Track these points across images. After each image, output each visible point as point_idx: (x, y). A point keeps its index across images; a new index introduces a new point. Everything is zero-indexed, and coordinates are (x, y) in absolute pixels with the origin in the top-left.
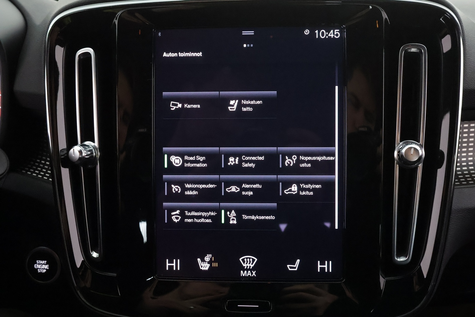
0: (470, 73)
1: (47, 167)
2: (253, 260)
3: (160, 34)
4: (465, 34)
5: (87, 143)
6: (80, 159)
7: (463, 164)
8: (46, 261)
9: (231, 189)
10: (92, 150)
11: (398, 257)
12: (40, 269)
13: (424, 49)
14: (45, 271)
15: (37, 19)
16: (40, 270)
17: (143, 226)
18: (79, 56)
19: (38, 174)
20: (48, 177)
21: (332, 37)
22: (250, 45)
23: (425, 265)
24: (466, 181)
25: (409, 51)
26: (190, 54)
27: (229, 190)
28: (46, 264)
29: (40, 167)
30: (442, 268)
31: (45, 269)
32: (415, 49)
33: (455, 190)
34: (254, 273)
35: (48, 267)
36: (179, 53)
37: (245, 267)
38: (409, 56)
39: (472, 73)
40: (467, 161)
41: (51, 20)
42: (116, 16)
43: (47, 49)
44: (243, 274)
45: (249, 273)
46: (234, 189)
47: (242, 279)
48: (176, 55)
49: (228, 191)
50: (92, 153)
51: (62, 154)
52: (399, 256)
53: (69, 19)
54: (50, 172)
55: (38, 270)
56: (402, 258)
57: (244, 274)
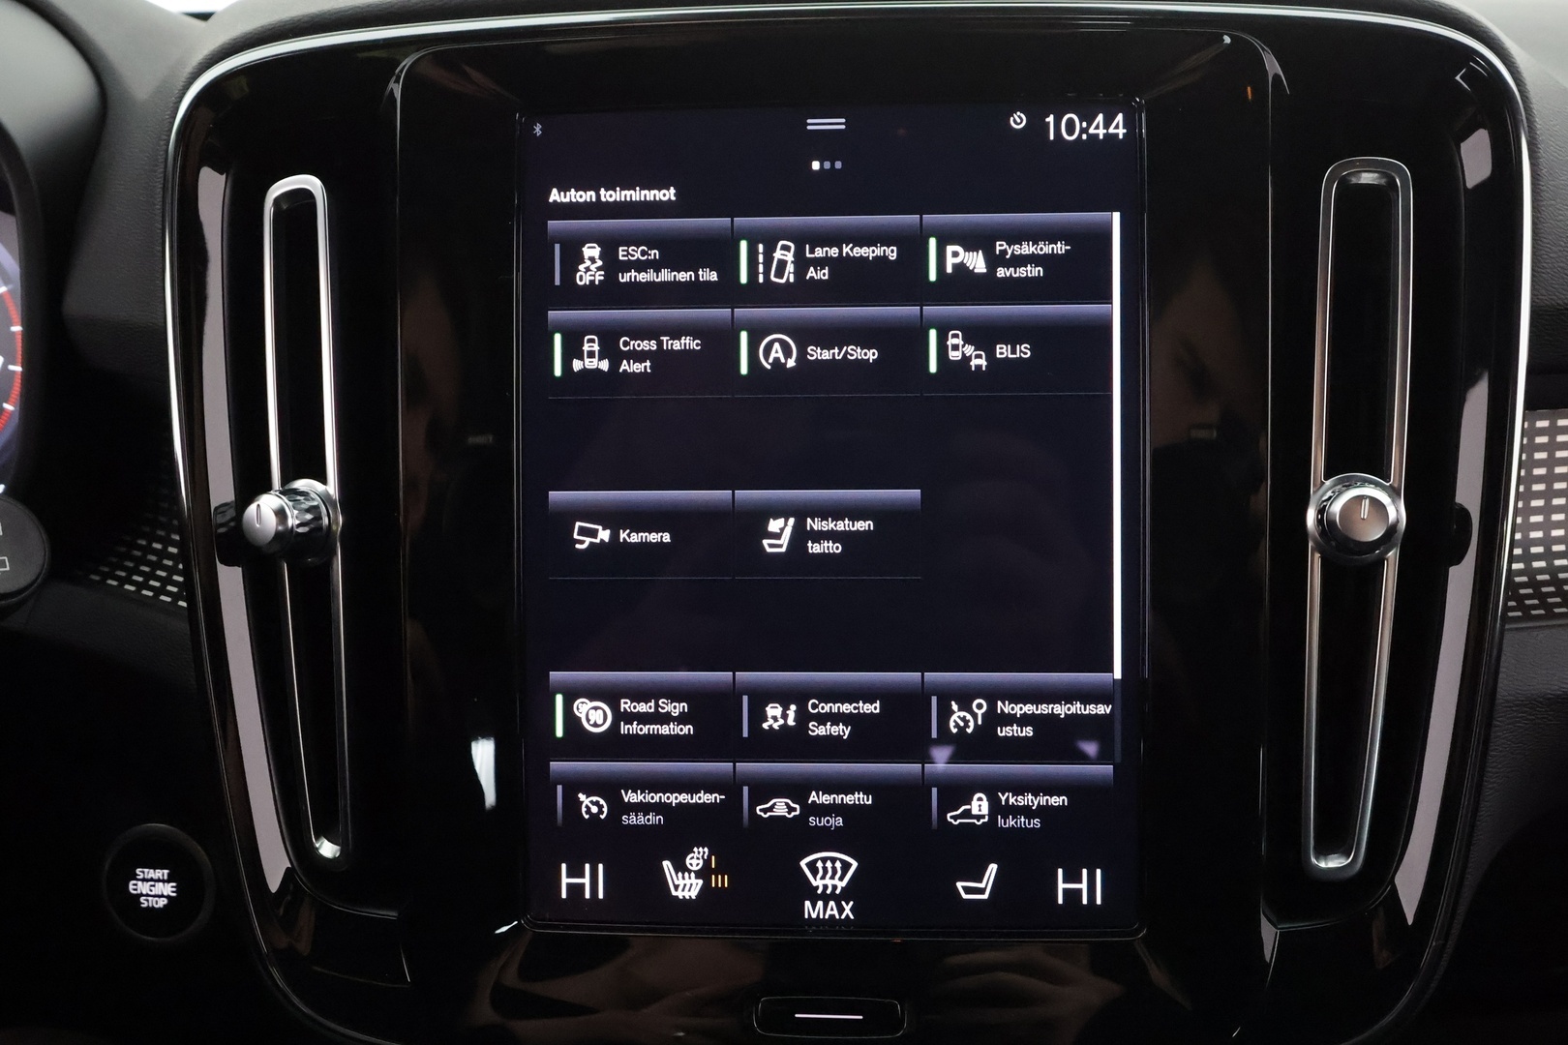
0: (1555, 253)
1: (170, 563)
2: (846, 866)
3: (538, 129)
4: (1538, 126)
5: (301, 484)
6: (278, 535)
7: (1534, 550)
8: (166, 872)
9: (771, 809)
10: (317, 507)
11: (1322, 857)
12: (148, 895)
13: (1403, 175)
14: (162, 902)
15: (140, 80)
16: (147, 901)
17: (483, 754)
18: (277, 201)
19: (140, 586)
20: (176, 597)
21: (1101, 137)
22: (833, 165)
23: (1410, 881)
24: (1543, 605)
25: (1354, 180)
26: (638, 192)
27: (765, 811)
28: (168, 881)
29: (149, 563)
30: (1467, 894)
31: (162, 896)
32: (1371, 175)
33: (1508, 636)
34: (848, 908)
35: (174, 889)
36: (602, 192)
37: (817, 887)
38: (1352, 197)
39: (1560, 254)
40: (1547, 541)
41: (183, 86)
42: (397, 71)
43: (170, 180)
44: (812, 910)
45: (832, 909)
46: (780, 807)
47: (810, 926)
48: (591, 196)
49: (762, 814)
50: (318, 518)
51: (220, 519)
52: (1323, 851)
53: (243, 81)
54: (181, 579)
55: (142, 899)
56: (1332, 860)
57: (814, 910)
